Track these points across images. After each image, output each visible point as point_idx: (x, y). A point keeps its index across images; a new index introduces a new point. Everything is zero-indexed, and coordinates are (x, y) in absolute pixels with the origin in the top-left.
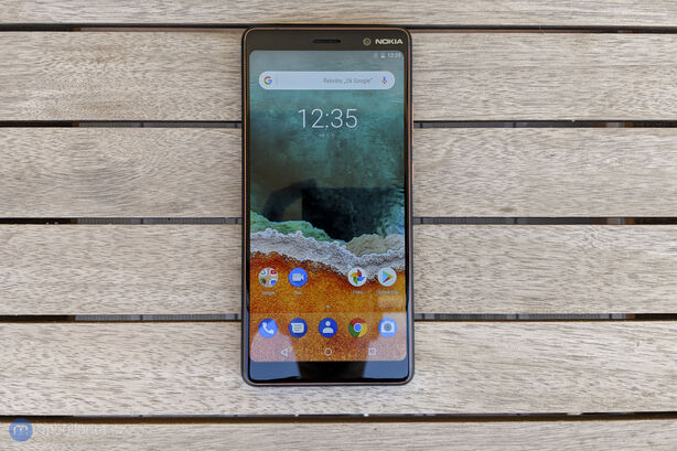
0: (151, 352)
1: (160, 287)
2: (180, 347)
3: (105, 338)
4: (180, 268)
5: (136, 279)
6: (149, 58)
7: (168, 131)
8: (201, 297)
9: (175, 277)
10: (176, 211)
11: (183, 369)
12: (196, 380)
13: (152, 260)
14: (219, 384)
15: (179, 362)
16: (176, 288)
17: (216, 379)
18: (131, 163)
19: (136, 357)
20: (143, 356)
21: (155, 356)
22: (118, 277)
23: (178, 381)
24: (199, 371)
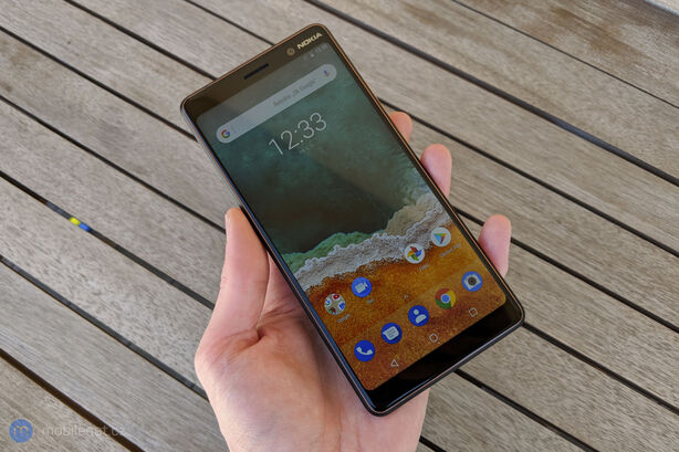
0: (65, 242)
1: (98, 208)
2: (83, 250)
3: (47, 219)
4: (116, 205)
5: (88, 197)
6: (185, 85)
7: (167, 127)
8: (117, 229)
9: (110, 209)
10: (138, 172)
11: (75, 264)
12: (78, 276)
13: (106, 191)
14: (89, 285)
15: (76, 259)
16: (106, 215)
17: (89, 282)
18: (134, 133)
19: (56, 241)
20: (60, 243)
21: (66, 247)
22: (79, 189)
23: (68, 269)
24: (83, 271)
